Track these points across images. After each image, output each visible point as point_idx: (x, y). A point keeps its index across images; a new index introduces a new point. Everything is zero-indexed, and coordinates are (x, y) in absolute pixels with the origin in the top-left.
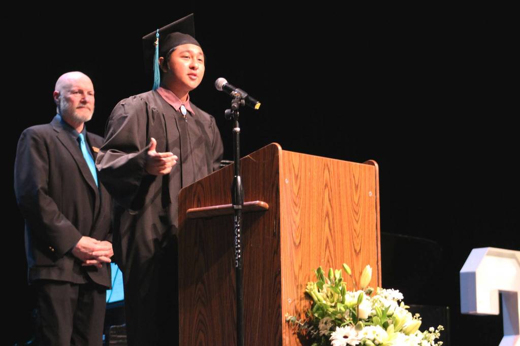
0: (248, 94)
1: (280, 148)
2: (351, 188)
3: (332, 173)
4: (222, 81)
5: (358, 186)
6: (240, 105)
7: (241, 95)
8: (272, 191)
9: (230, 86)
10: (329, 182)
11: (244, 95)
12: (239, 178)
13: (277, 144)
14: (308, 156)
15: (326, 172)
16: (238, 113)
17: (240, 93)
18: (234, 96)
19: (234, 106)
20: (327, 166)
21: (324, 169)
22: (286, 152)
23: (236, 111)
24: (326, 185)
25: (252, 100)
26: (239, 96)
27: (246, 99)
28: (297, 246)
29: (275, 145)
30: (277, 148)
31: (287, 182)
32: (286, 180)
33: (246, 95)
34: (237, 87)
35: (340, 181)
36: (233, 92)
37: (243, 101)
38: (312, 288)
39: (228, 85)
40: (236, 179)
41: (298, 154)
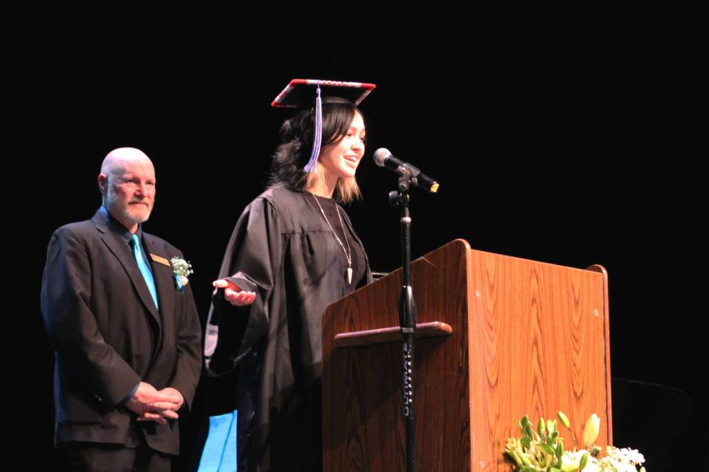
0: (421, 171)
1: (468, 246)
2: (569, 304)
3: (542, 283)
4: (384, 153)
5: (578, 301)
6: (411, 185)
7: (411, 171)
8: (457, 308)
9: (395, 160)
10: (538, 294)
11: (416, 172)
12: (410, 289)
13: (463, 241)
14: (507, 257)
15: (534, 280)
16: (408, 196)
17: (409, 169)
18: (401, 173)
19: (403, 186)
20: (535, 272)
21: (531, 278)
22: (477, 252)
23: (405, 193)
24: (534, 300)
25: (427, 179)
26: (409, 173)
27: (419, 177)
28: (493, 387)
29: (461, 242)
30: (464, 247)
31: (478, 294)
32: (477, 292)
33: (418, 172)
34: (405, 161)
35: (553, 294)
36: (400, 167)
37: (415, 180)
38: (515, 446)
39: (392, 158)
40: (405, 291)
41: (493, 255)
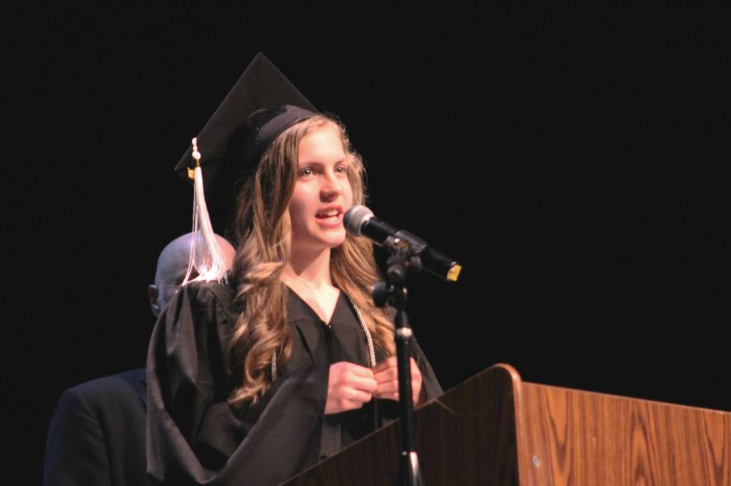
0: (428, 244)
1: (515, 376)
2: (705, 475)
3: (654, 439)
5: (721, 468)
6: (410, 271)
7: (410, 245)
9: (382, 225)
10: (646, 462)
11: (419, 246)
12: (414, 457)
13: (508, 367)
15: (639, 437)
16: (405, 291)
17: (406, 242)
18: (392, 249)
19: (394, 273)
20: (640, 419)
21: (632, 429)
22: (532, 387)
23: (399, 286)
24: (640, 471)
25: (439, 257)
26: (406, 249)
27: (423, 255)
29: (504, 370)
30: (510, 378)
31: (538, 464)
32: (535, 458)
33: (423, 247)
34: (399, 228)
35: (674, 457)
36: (389, 238)
37: (418, 260)
39: (375, 223)
40: (408, 459)
41: (562, 391)
